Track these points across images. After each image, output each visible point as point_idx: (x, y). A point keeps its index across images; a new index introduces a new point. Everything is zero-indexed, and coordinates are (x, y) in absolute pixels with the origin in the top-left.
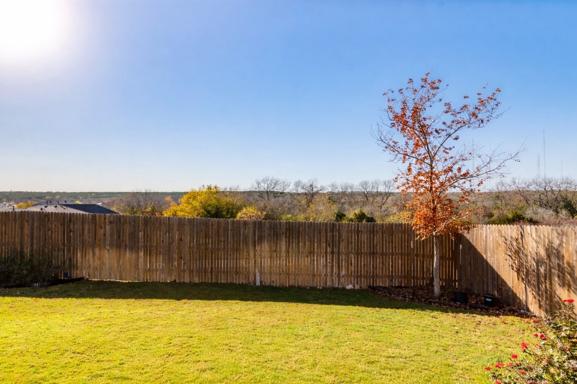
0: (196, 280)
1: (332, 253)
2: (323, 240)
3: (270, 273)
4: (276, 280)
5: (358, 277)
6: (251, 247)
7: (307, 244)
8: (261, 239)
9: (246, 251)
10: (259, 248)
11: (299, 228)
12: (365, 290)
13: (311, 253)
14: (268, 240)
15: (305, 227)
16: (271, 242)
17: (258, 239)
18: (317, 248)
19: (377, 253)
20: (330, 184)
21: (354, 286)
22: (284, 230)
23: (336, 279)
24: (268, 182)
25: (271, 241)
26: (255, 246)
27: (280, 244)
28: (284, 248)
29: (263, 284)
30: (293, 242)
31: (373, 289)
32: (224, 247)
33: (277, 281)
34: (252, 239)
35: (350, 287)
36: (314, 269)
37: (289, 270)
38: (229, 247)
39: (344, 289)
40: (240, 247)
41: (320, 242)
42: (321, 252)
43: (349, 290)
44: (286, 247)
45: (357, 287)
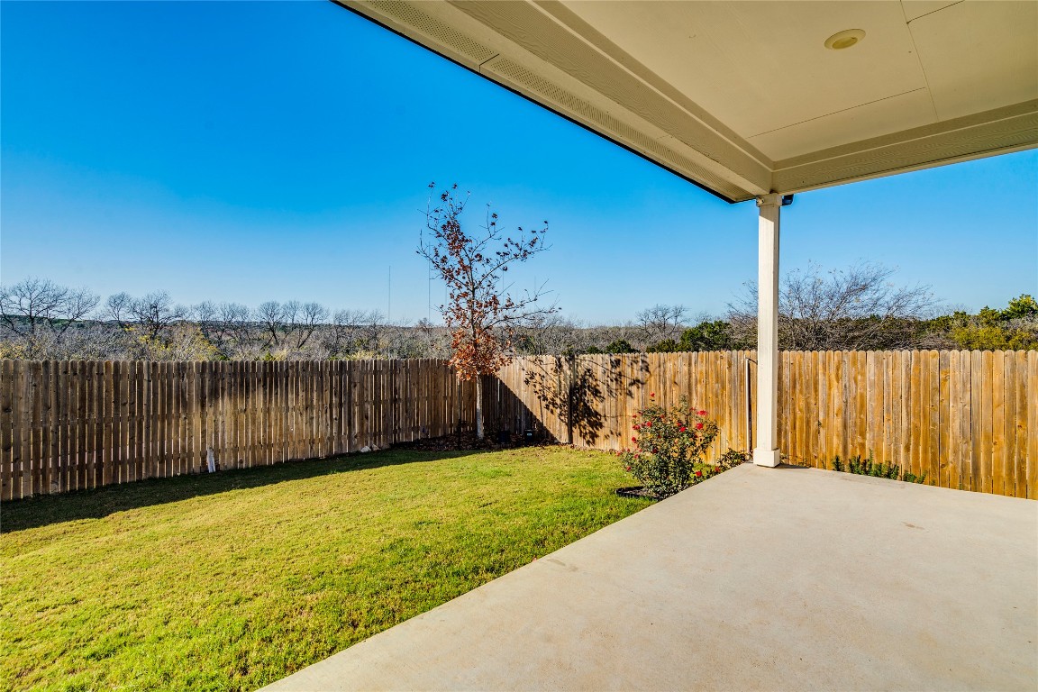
0: (54, 488)
1: (340, 405)
2: (327, 386)
3: (235, 450)
4: (247, 458)
5: (376, 435)
6: (195, 408)
7: (300, 395)
8: (215, 394)
9: (184, 416)
10: (212, 410)
11: (287, 370)
12: (387, 450)
13: (307, 408)
14: (230, 395)
15: (297, 370)
16: (235, 399)
17: (211, 394)
18: (318, 400)
19: (399, 398)
20: (198, 303)
21: (371, 448)
22: (261, 376)
23: (345, 442)
24: (34, 295)
25: (236, 395)
26: (203, 406)
27: (254, 398)
28: (260, 404)
29: (222, 468)
30: (277, 394)
31: (397, 446)
32: (132, 413)
33: (247, 460)
34: (197, 395)
35: (366, 449)
36: (312, 431)
37: (270, 438)
38: (144, 413)
39: (358, 453)
40: (170, 410)
41: (321, 390)
42: (323, 405)
43: (365, 453)
44: (265, 403)
45: (375, 448)
